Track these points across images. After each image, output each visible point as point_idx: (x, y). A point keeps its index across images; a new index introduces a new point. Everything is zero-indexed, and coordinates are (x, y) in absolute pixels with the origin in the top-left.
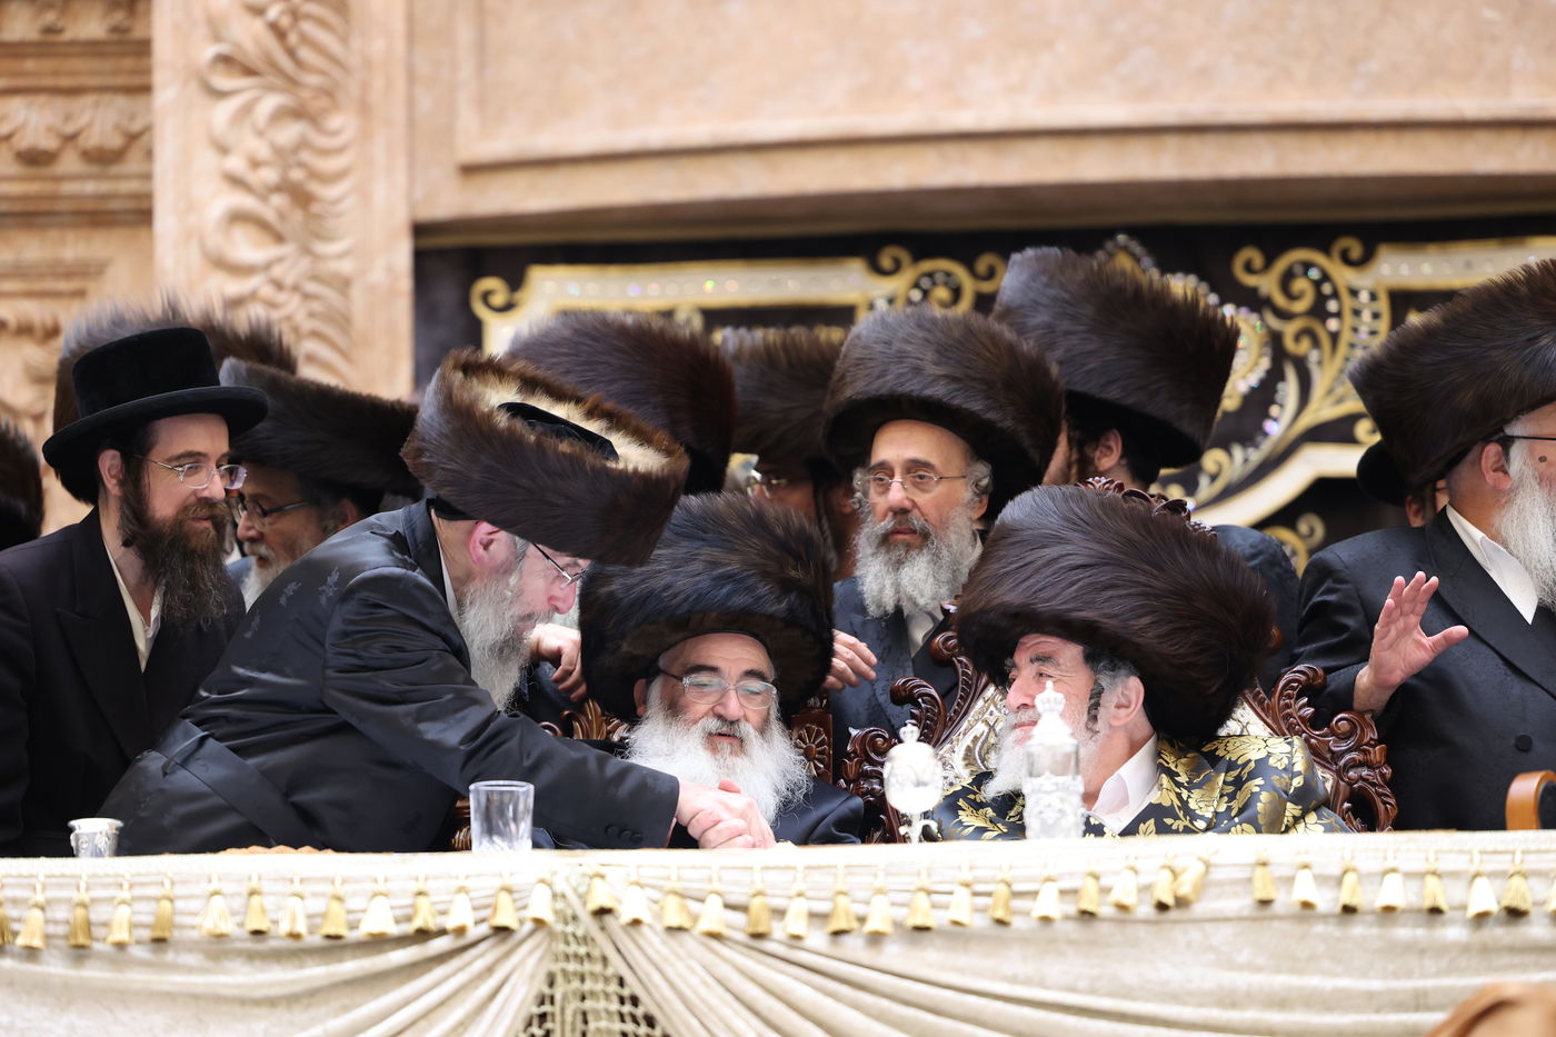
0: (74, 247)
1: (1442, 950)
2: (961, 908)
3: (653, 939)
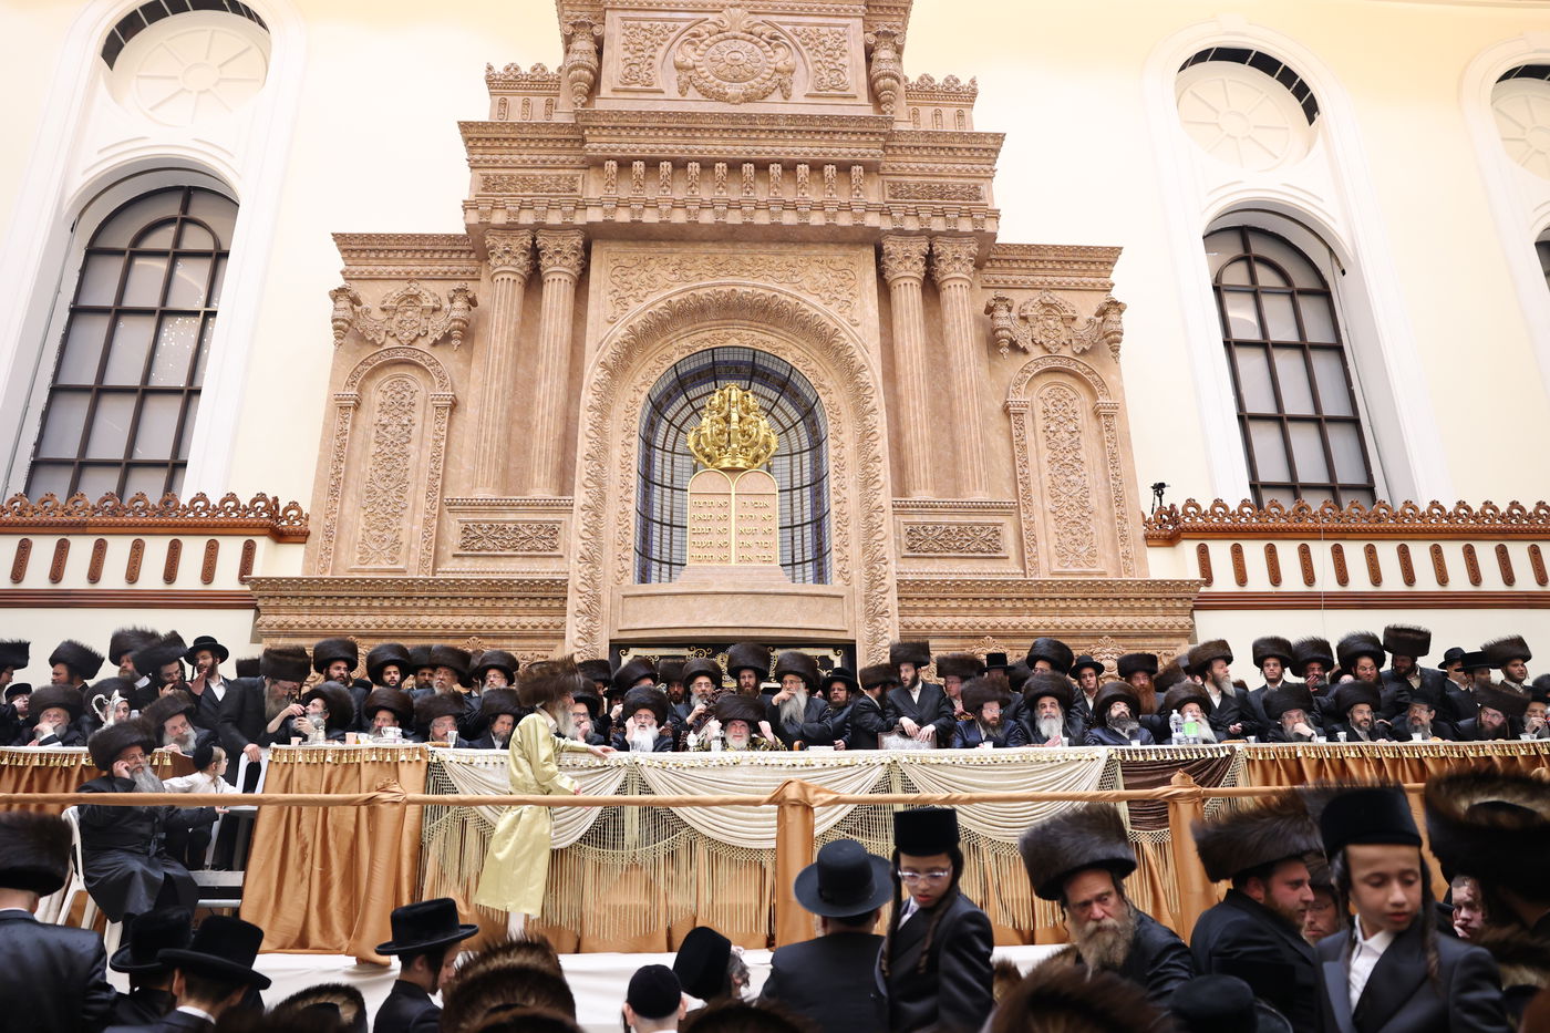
0: (551, 642)
1: (782, 772)
2: (699, 763)
3: (645, 768)
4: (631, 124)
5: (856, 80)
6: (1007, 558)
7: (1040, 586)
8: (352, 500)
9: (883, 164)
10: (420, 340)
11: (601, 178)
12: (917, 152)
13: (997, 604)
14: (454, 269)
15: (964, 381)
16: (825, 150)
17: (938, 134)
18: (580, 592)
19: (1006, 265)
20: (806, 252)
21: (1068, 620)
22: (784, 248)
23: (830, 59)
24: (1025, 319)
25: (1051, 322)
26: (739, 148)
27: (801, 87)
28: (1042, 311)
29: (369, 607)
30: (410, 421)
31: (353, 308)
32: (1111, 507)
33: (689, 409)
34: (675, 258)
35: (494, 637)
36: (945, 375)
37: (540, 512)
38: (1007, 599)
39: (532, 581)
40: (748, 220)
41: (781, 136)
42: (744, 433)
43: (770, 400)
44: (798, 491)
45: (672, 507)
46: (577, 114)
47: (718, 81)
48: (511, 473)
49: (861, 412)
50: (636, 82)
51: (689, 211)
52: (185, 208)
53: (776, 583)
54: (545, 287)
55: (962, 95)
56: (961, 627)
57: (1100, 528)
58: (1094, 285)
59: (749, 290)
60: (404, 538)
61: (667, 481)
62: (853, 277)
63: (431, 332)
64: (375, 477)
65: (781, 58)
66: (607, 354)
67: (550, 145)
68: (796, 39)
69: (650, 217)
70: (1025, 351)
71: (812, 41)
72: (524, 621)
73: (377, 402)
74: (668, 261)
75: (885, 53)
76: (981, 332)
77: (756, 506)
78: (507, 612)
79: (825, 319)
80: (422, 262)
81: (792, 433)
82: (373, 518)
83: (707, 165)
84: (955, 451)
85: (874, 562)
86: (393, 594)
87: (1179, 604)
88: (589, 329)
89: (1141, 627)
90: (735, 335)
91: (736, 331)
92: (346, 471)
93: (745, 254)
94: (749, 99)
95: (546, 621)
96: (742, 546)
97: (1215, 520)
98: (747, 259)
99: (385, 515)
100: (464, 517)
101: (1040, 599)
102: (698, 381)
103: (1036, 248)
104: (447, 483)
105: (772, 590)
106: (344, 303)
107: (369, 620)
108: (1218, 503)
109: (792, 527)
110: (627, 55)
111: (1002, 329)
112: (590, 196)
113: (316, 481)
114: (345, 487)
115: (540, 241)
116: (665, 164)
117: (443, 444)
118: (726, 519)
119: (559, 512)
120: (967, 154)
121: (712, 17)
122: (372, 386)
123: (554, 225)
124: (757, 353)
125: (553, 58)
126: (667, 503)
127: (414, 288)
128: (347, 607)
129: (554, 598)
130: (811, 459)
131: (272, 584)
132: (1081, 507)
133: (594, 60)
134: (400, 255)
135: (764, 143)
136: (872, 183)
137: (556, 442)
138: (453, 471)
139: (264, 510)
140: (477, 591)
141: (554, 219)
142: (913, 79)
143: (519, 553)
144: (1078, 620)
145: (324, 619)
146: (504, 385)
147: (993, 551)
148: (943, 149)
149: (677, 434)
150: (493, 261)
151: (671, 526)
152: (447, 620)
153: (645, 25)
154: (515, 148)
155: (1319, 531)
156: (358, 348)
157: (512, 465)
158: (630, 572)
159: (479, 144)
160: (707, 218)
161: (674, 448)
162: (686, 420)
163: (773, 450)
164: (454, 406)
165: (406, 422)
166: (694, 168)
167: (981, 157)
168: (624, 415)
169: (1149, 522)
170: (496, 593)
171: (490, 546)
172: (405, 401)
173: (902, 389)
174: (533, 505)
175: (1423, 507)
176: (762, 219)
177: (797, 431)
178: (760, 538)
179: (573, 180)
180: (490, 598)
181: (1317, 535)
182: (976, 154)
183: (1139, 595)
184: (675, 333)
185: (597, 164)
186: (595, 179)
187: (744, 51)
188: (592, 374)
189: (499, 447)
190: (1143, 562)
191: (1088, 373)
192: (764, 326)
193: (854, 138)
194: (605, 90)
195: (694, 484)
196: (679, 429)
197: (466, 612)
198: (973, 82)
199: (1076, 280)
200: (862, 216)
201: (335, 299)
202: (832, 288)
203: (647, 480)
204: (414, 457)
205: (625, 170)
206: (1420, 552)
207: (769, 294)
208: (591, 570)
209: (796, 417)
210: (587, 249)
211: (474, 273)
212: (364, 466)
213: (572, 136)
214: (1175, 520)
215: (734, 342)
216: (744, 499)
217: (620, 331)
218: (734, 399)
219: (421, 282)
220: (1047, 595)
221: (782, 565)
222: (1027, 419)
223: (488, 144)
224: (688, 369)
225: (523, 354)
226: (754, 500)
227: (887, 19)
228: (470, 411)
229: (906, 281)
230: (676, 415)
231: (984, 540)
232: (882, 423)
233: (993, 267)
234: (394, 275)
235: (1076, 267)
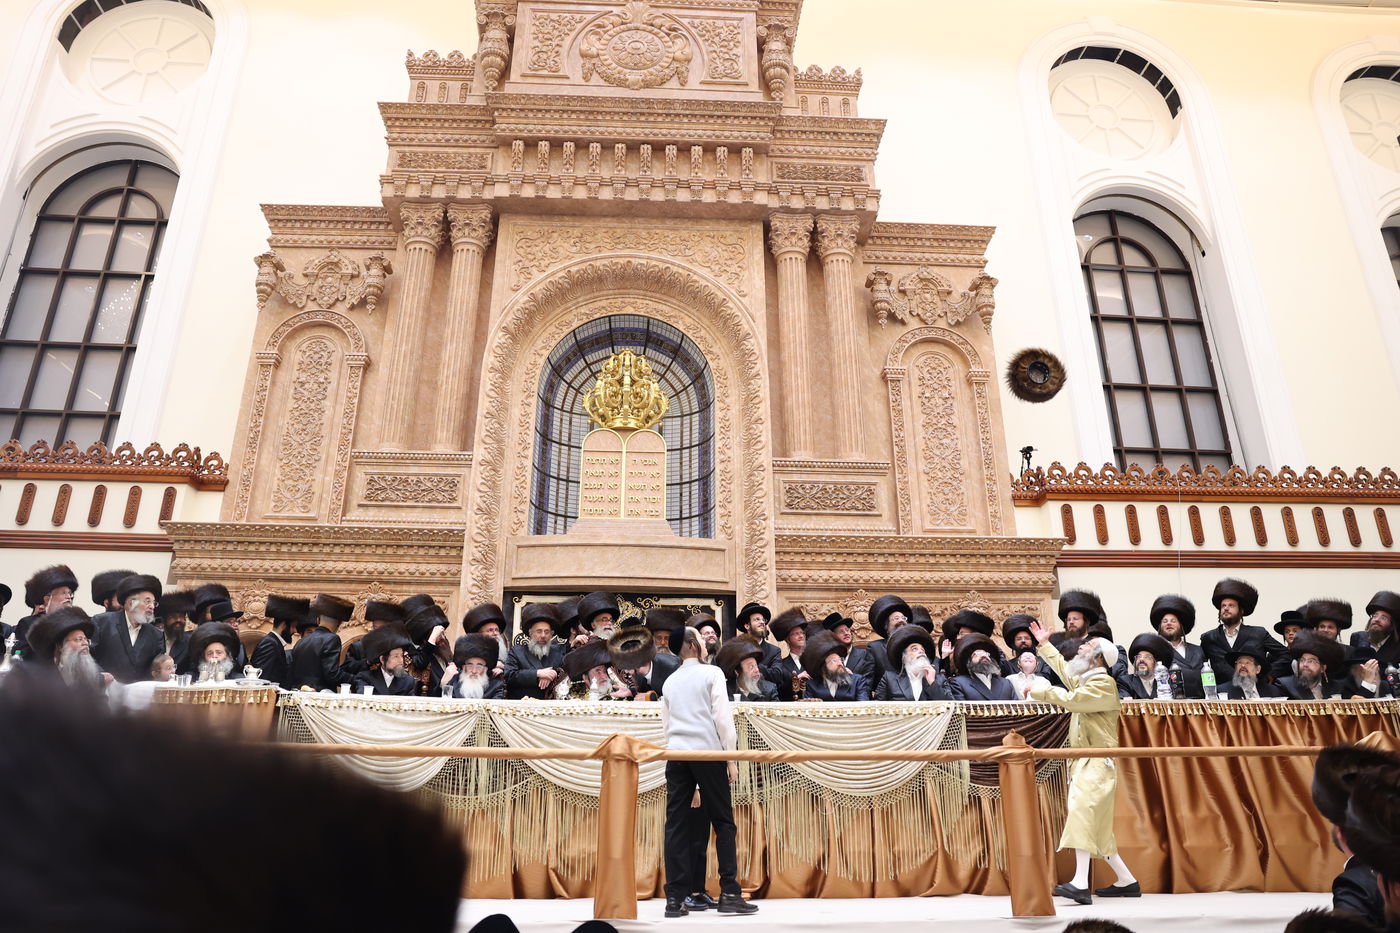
4: (537, 107)
5: (748, 69)
6: (880, 516)
7: (911, 542)
8: (269, 452)
9: (772, 147)
10: (338, 304)
11: (509, 156)
12: (804, 137)
13: (871, 559)
14: (373, 239)
15: (844, 349)
16: (718, 133)
17: (825, 120)
18: (476, 542)
19: (887, 242)
20: (699, 227)
21: (937, 575)
22: (679, 224)
23: (724, 50)
24: (903, 292)
25: (928, 296)
26: (638, 131)
27: (697, 74)
28: (920, 286)
29: (278, 552)
30: (326, 379)
31: (276, 274)
32: (981, 468)
33: (587, 372)
34: (577, 232)
35: (395, 583)
36: (828, 344)
37: (441, 465)
38: (879, 554)
39: (431, 531)
40: (644, 197)
41: (677, 120)
42: (636, 395)
43: (664, 365)
44: (687, 450)
45: (569, 463)
46: (488, 97)
47: (619, 68)
48: (416, 430)
49: (746, 377)
50: (543, 68)
51: (590, 188)
52: (132, 180)
53: (661, 536)
54: (454, 257)
55: (848, 85)
56: (836, 581)
57: (971, 489)
58: (968, 261)
59: (644, 262)
60: (316, 488)
61: (565, 440)
62: (742, 251)
63: (349, 297)
64: (292, 431)
65: (678, 48)
66: (509, 319)
67: (463, 125)
68: (693, 31)
69: (553, 193)
70: (903, 322)
71: (708, 34)
72: (423, 568)
73: (297, 361)
74: (570, 234)
75: (776, 45)
76: (861, 304)
77: (646, 464)
78: (408, 559)
79: (714, 290)
80: (342, 232)
81: (683, 396)
82: (288, 470)
83: (607, 146)
84: (834, 415)
85: (754, 517)
86: (301, 540)
87: (1043, 561)
88: (495, 296)
89: (1006, 582)
90: (630, 304)
91: (632, 300)
92: (265, 426)
93: (641, 228)
94: (647, 85)
95: (443, 568)
96: (631, 501)
97: (1079, 482)
98: (644, 234)
99: (299, 467)
100: (369, 469)
101: (910, 555)
102: (596, 347)
103: (916, 226)
104: (358, 438)
105: (658, 543)
106: (268, 268)
107: (277, 564)
108: (1082, 466)
109: (681, 484)
110: (537, 43)
111: (881, 301)
112: (498, 173)
113: (236, 434)
114: (263, 439)
115: (451, 214)
116: (568, 144)
117: (356, 401)
118: (617, 475)
119: (460, 466)
120: (851, 138)
121: (616, 10)
122: (292, 346)
123: (464, 199)
124: (651, 321)
125: (468, 44)
126: (564, 460)
127: (334, 256)
128: (257, 552)
129: (451, 547)
130: (700, 421)
131: (187, 529)
132: (953, 469)
133: (505, 48)
134: (323, 225)
135: (661, 126)
136: (761, 164)
137: (459, 402)
138: (366, 427)
139: (185, 459)
140: (379, 539)
141: (464, 193)
142: (803, 69)
143: (420, 504)
144: (947, 575)
145: (236, 563)
146: (412, 347)
147: (867, 509)
148: (827, 133)
149: (576, 395)
150: (406, 232)
151: (568, 481)
152: (351, 566)
153: (554, 16)
154: (431, 127)
155: (1177, 494)
156: (280, 310)
157: (420, 422)
158: (526, 524)
159: (397, 124)
160: (606, 194)
161: (572, 408)
162: (584, 383)
163: (663, 412)
164: (368, 366)
165: (322, 380)
166: (595, 148)
167: (863, 141)
168: (525, 377)
169: (1017, 483)
170: (397, 541)
171: (394, 497)
172: (323, 361)
173: (786, 355)
174: (434, 459)
175: (1275, 472)
176: (658, 196)
177: (688, 395)
178: (648, 494)
179: (483, 158)
180: (391, 546)
181: (1175, 498)
182: (859, 139)
183: (1004, 552)
184: (575, 301)
185: (505, 143)
186: (504, 157)
187: (644, 42)
188: (495, 337)
189: (405, 404)
190: (1011, 521)
191: (962, 343)
192: (658, 295)
193: (745, 122)
194: (514, 76)
195: (589, 441)
196: (578, 391)
197: (368, 558)
198: (858, 72)
199: (952, 257)
200: (751, 195)
201: (259, 265)
202: (722, 261)
203: (545, 438)
204: (328, 413)
205: (531, 149)
206: (1272, 514)
207: (662, 266)
208: (488, 521)
209: (687, 381)
210: (495, 222)
211: (390, 243)
212: (282, 420)
213: (483, 118)
214: (1041, 482)
215: (630, 310)
216: (634, 457)
217: (522, 299)
218: (627, 363)
219: (341, 251)
220: (918, 551)
221: (668, 520)
222: (904, 386)
223: (405, 124)
224: (586, 335)
225: (433, 319)
226: (643, 458)
227: (779, 13)
228: (382, 371)
229: (791, 255)
230: (575, 378)
231: (859, 499)
232: (765, 388)
233: (874, 244)
234: (316, 244)
235: (952, 244)
